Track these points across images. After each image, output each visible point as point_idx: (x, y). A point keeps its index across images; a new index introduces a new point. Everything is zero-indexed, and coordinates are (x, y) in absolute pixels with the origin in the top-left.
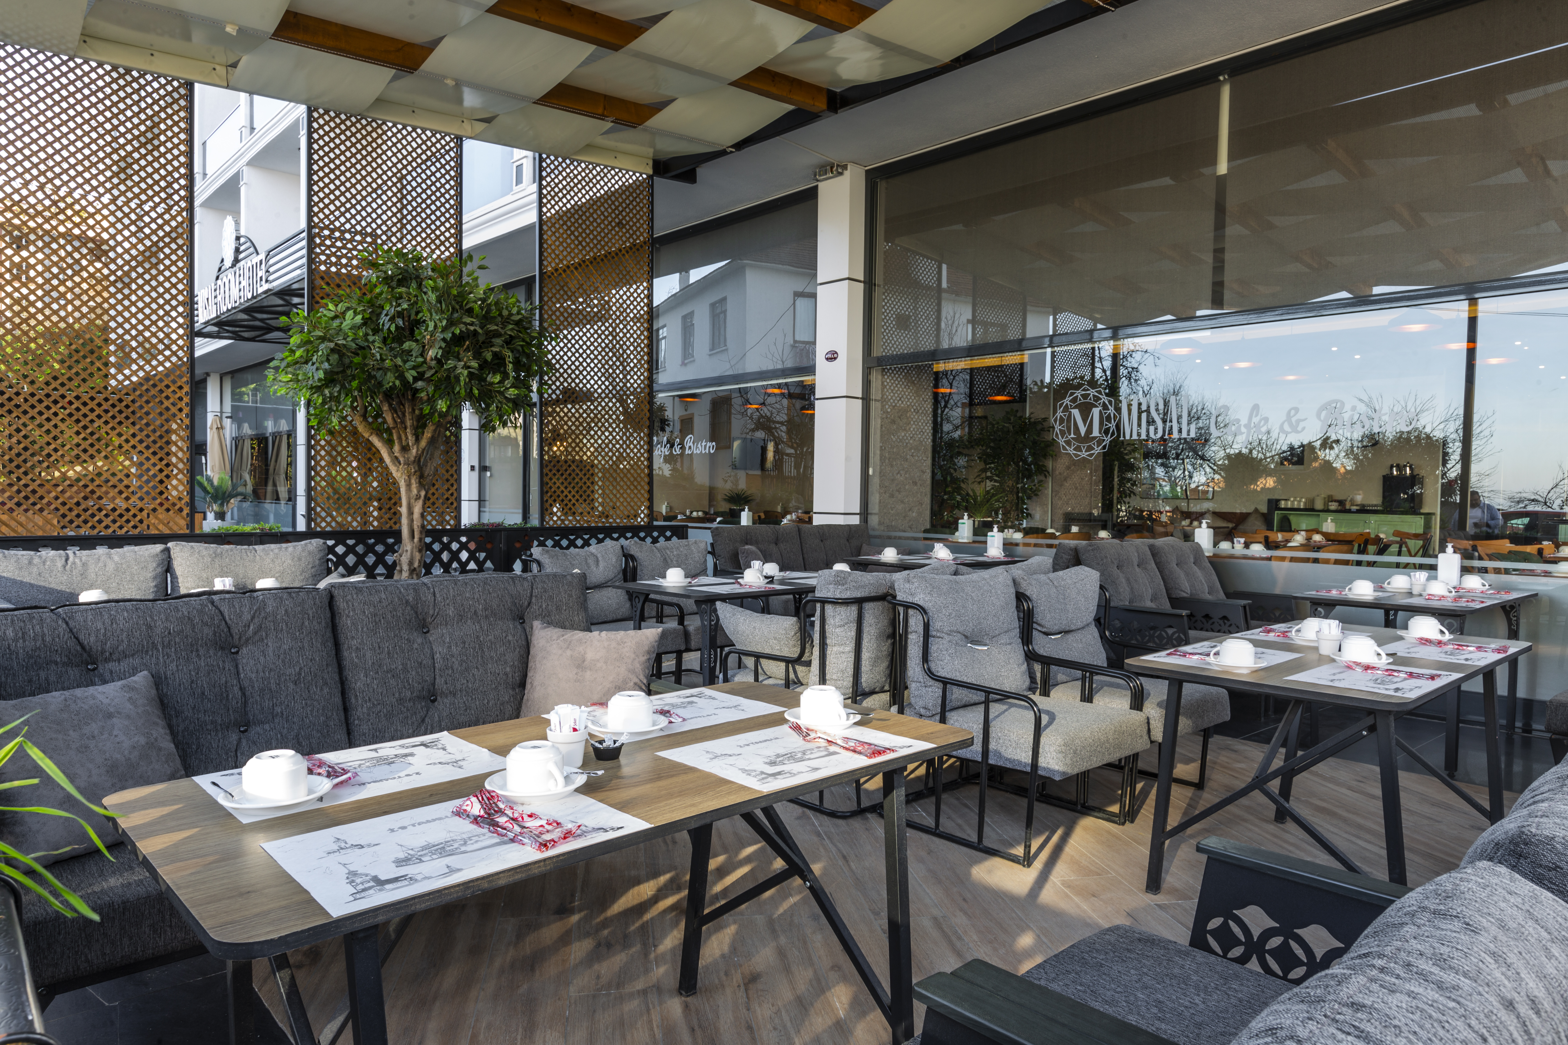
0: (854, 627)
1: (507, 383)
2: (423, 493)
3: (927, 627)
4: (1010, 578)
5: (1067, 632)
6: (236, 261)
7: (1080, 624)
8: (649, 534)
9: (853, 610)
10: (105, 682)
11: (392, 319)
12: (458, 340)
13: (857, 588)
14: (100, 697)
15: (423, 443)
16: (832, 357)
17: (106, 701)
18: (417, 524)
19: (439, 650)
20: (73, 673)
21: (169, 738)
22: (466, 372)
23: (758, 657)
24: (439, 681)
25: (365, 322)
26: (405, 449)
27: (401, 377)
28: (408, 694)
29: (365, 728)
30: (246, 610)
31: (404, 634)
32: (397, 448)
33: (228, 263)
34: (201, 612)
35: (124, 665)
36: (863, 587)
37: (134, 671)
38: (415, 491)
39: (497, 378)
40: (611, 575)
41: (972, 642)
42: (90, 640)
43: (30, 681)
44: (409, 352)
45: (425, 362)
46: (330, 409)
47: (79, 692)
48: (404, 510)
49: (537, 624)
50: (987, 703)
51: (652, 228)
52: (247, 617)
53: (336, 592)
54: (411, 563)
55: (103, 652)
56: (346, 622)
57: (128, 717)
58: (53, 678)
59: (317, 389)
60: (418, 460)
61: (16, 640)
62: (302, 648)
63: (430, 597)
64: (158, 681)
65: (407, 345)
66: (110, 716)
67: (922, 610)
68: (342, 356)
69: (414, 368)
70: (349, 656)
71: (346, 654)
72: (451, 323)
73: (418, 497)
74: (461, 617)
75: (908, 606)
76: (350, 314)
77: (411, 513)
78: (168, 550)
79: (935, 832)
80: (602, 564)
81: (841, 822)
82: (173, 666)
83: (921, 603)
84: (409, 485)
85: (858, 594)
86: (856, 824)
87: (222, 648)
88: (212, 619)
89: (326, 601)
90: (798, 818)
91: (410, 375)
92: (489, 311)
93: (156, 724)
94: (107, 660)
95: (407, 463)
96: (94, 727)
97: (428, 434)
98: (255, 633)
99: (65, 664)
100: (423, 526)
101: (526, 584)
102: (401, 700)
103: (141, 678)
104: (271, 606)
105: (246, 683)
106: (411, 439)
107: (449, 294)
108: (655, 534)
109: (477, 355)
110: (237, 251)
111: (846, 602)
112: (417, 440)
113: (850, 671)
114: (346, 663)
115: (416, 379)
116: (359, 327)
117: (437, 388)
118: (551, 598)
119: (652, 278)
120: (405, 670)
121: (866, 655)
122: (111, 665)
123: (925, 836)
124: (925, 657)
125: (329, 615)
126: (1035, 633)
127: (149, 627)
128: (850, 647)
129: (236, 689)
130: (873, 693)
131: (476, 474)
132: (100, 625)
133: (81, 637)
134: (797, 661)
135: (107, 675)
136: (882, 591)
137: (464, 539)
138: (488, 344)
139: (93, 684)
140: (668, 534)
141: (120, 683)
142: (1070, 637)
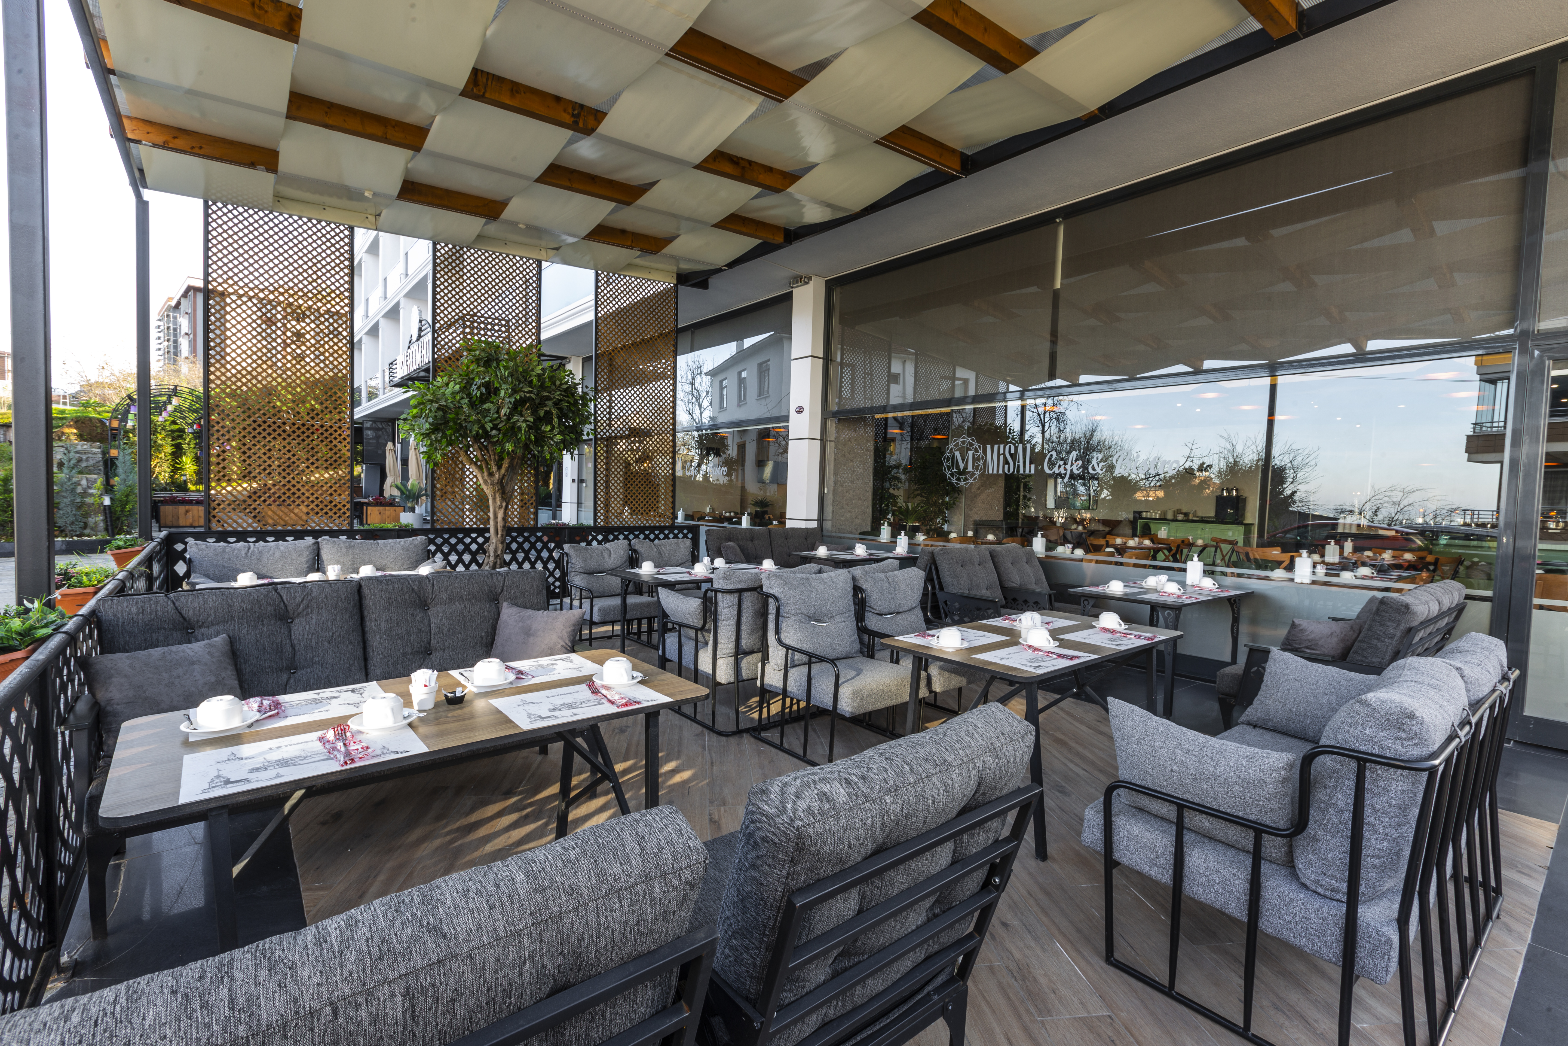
0: (736, 608)
1: (556, 431)
2: (504, 504)
3: (778, 610)
4: (850, 576)
5: (898, 613)
6: (420, 337)
7: (906, 608)
8: (671, 532)
9: (736, 595)
10: (198, 641)
11: (478, 388)
12: (522, 402)
13: (739, 582)
14: (188, 651)
15: (503, 471)
16: (800, 411)
17: (191, 654)
18: (500, 524)
19: (434, 621)
20: (176, 635)
21: (235, 677)
22: (524, 425)
23: (681, 625)
24: (434, 642)
25: (462, 390)
26: (491, 474)
27: (483, 427)
28: (410, 650)
29: (378, 671)
30: (298, 595)
31: (410, 610)
32: (486, 474)
33: (414, 338)
34: (266, 596)
35: (212, 630)
36: (744, 581)
37: (218, 634)
38: (498, 503)
39: (548, 428)
40: (619, 563)
41: (816, 621)
42: (189, 614)
43: (146, 640)
44: (489, 410)
45: (499, 417)
46: (436, 449)
47: (174, 648)
48: (491, 515)
49: (505, 604)
50: (810, 664)
51: (677, 320)
52: (298, 599)
53: (363, 583)
54: (495, 551)
55: (198, 622)
56: (369, 603)
57: (206, 664)
58: (161, 638)
59: (426, 435)
60: (501, 481)
61: (137, 614)
62: (335, 620)
63: (430, 586)
64: (232, 641)
65: (486, 406)
66: (193, 663)
67: (776, 599)
68: (445, 412)
69: (491, 421)
70: (370, 625)
71: (368, 623)
72: (515, 391)
73: (501, 507)
74: (451, 600)
75: (769, 595)
76: (452, 384)
77: (496, 517)
78: (318, 543)
79: (780, 748)
80: (613, 556)
81: (723, 739)
82: (245, 631)
83: (776, 594)
84: (494, 499)
85: (740, 586)
86: (733, 740)
87: (281, 619)
88: (274, 600)
89: (355, 589)
90: (697, 735)
91: (489, 426)
92: (543, 383)
93: (226, 668)
94: (200, 627)
95: (493, 484)
96: (181, 670)
97: (505, 465)
98: (304, 610)
99: (171, 630)
100: (504, 526)
101: (500, 578)
102: (404, 654)
103: (220, 640)
104: (316, 592)
105: (296, 642)
106: (494, 469)
107: (517, 371)
108: (676, 532)
109: (534, 412)
110: (420, 330)
111: (730, 592)
112: (499, 467)
113: (734, 638)
114: (368, 629)
115: (492, 429)
116: (458, 393)
117: (505, 435)
118: (518, 587)
119: (676, 355)
120: (409, 634)
121: (744, 627)
122: (204, 630)
123: (773, 750)
124: (777, 631)
125: (356, 597)
126: (867, 614)
127: (230, 606)
128: (733, 622)
129: (288, 646)
130: (752, 652)
131: (576, 484)
132: (196, 605)
133: (183, 612)
134: (702, 629)
135: (200, 636)
136: (757, 585)
137: (539, 534)
138: (542, 404)
139: (190, 642)
140: (685, 531)
141: (203, 643)
142: (899, 616)
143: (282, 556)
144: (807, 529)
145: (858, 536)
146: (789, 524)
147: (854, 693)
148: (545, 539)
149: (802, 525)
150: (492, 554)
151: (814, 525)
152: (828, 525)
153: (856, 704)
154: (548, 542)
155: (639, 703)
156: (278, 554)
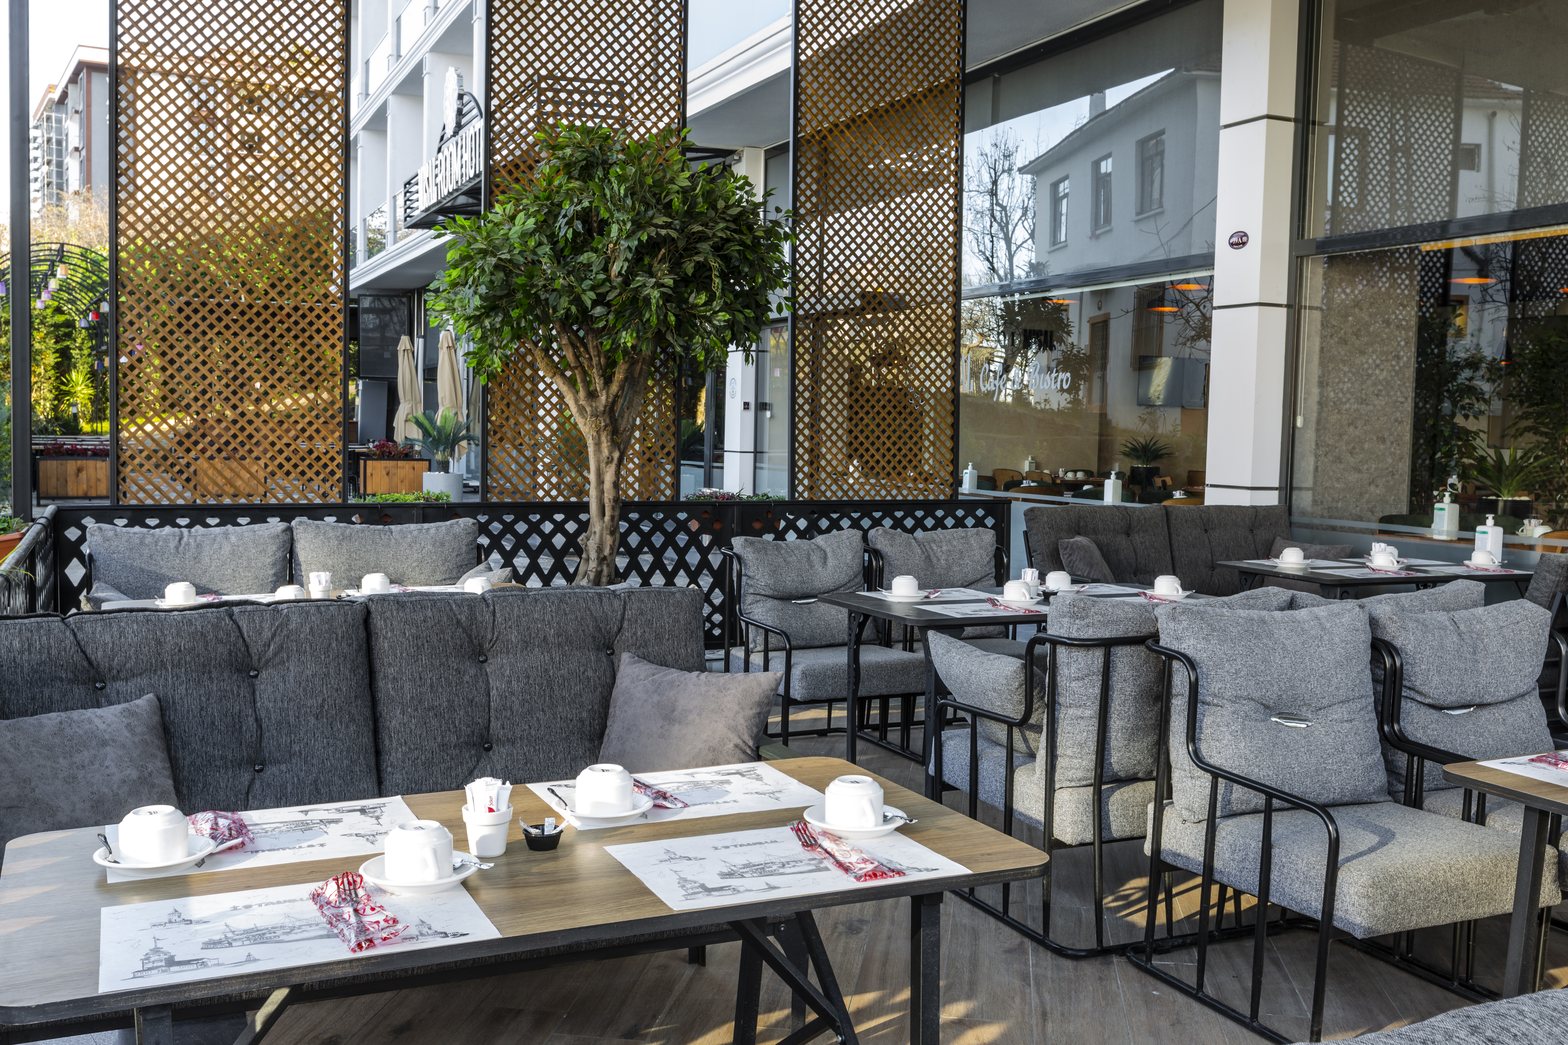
0: (1097, 681)
1: (716, 305)
2: (616, 455)
3: (1194, 688)
4: (1364, 618)
5: (1481, 706)
6: (459, 127)
7: (1502, 695)
8: (950, 513)
9: (1098, 655)
10: (111, 703)
11: (569, 223)
12: (651, 247)
13: (1105, 624)
14: (97, 721)
15: (614, 388)
16: (1239, 241)
17: (102, 727)
18: (609, 495)
19: (496, 685)
20: (79, 691)
21: (167, 773)
22: (656, 294)
23: (977, 714)
24: (495, 725)
25: (540, 227)
26: (592, 395)
27: (577, 301)
28: (454, 739)
29: (398, 777)
30: (266, 625)
31: (453, 663)
32: (582, 394)
33: (449, 131)
34: (216, 627)
35: (131, 685)
36: (1116, 622)
37: (141, 693)
38: (606, 452)
39: (702, 298)
40: (843, 578)
41: (1280, 715)
42: (97, 655)
43: (33, 699)
44: (588, 266)
45: (608, 279)
46: (492, 346)
47: (76, 714)
48: (592, 477)
49: (625, 657)
50: (1268, 812)
51: (963, 57)
52: (267, 634)
53: (373, 608)
54: (600, 549)
55: (110, 669)
56: (383, 645)
57: (124, 746)
58: (56, 697)
59: (475, 320)
60: (610, 409)
61: (21, 652)
62: (327, 675)
63: (488, 617)
64: (163, 707)
65: (584, 258)
66: (104, 743)
67: (1191, 663)
68: (508, 274)
69: (593, 288)
70: (385, 687)
71: (381, 684)
72: (638, 225)
73: (610, 460)
74: (526, 644)
75: (1172, 656)
76: (521, 216)
77: (600, 481)
78: (290, 530)
79: (1196, 994)
80: (831, 562)
81: (1068, 964)
82: (182, 689)
83: (1190, 652)
84: (598, 444)
85: (1106, 633)
86: (1089, 969)
87: (239, 671)
88: (228, 635)
89: (360, 618)
90: (1009, 951)
91: (588, 298)
92: (694, 205)
93: (154, 756)
94: (115, 679)
95: (595, 415)
96: (86, 755)
97: (619, 375)
98: (275, 654)
99: (70, 681)
100: (616, 500)
102: (443, 746)
103: (144, 703)
104: (295, 620)
105: (263, 714)
106: (598, 383)
107: (642, 183)
108: (960, 513)
109: (675, 267)
110: (460, 113)
111: (1086, 644)
112: (608, 381)
113: (1092, 746)
114: (381, 695)
115: (595, 303)
116: (532, 234)
117: (619, 314)
119: (962, 132)
120: (451, 707)
121: (1116, 724)
122: (119, 685)
123: (1181, 998)
124: (1192, 735)
125: (362, 634)
126: (1406, 706)
127: (159, 643)
128: (1091, 711)
129: (251, 720)
130: (1132, 779)
131: (751, 414)
132: (108, 638)
133: (89, 651)
134: (1023, 723)
135: (113, 696)
136: (1145, 630)
137: (682, 516)
138: (690, 250)
139: (99, 705)
140: (980, 512)
141: (118, 708)
142: (1485, 713)
143: (233, 553)
144: (1255, 510)
145: (1376, 526)
146: (1212, 498)
147: (1374, 885)
148: (694, 525)
149: (1244, 499)
150: (593, 555)
151: (1272, 499)
152: (1303, 500)
153: (1379, 911)
154: (700, 531)
155: (900, 873)
156: (227, 549)
